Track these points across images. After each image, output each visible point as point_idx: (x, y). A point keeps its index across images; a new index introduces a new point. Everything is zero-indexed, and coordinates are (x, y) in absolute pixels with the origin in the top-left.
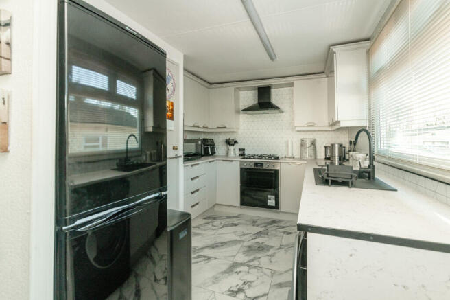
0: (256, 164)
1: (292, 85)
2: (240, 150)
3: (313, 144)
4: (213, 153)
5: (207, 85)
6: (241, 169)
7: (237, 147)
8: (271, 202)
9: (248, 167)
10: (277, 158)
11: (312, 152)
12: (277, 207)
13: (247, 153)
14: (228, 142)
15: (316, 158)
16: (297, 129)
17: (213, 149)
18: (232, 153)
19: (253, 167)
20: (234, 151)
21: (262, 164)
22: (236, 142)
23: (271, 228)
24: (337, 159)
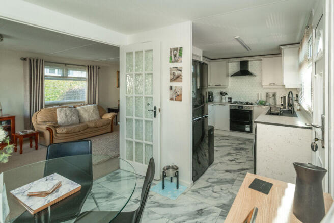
0: (239, 107)
1: (261, 60)
2: (229, 98)
3: (274, 95)
4: (213, 100)
5: (209, 60)
6: (230, 110)
7: (227, 97)
8: (248, 129)
9: (234, 108)
10: (251, 104)
11: (273, 101)
12: (251, 132)
13: (233, 100)
14: (222, 94)
15: (275, 104)
16: (264, 87)
17: (212, 97)
18: (224, 101)
19: (237, 109)
20: (225, 99)
21: (242, 107)
22: (226, 94)
23: (247, 142)
24: (287, 105)
